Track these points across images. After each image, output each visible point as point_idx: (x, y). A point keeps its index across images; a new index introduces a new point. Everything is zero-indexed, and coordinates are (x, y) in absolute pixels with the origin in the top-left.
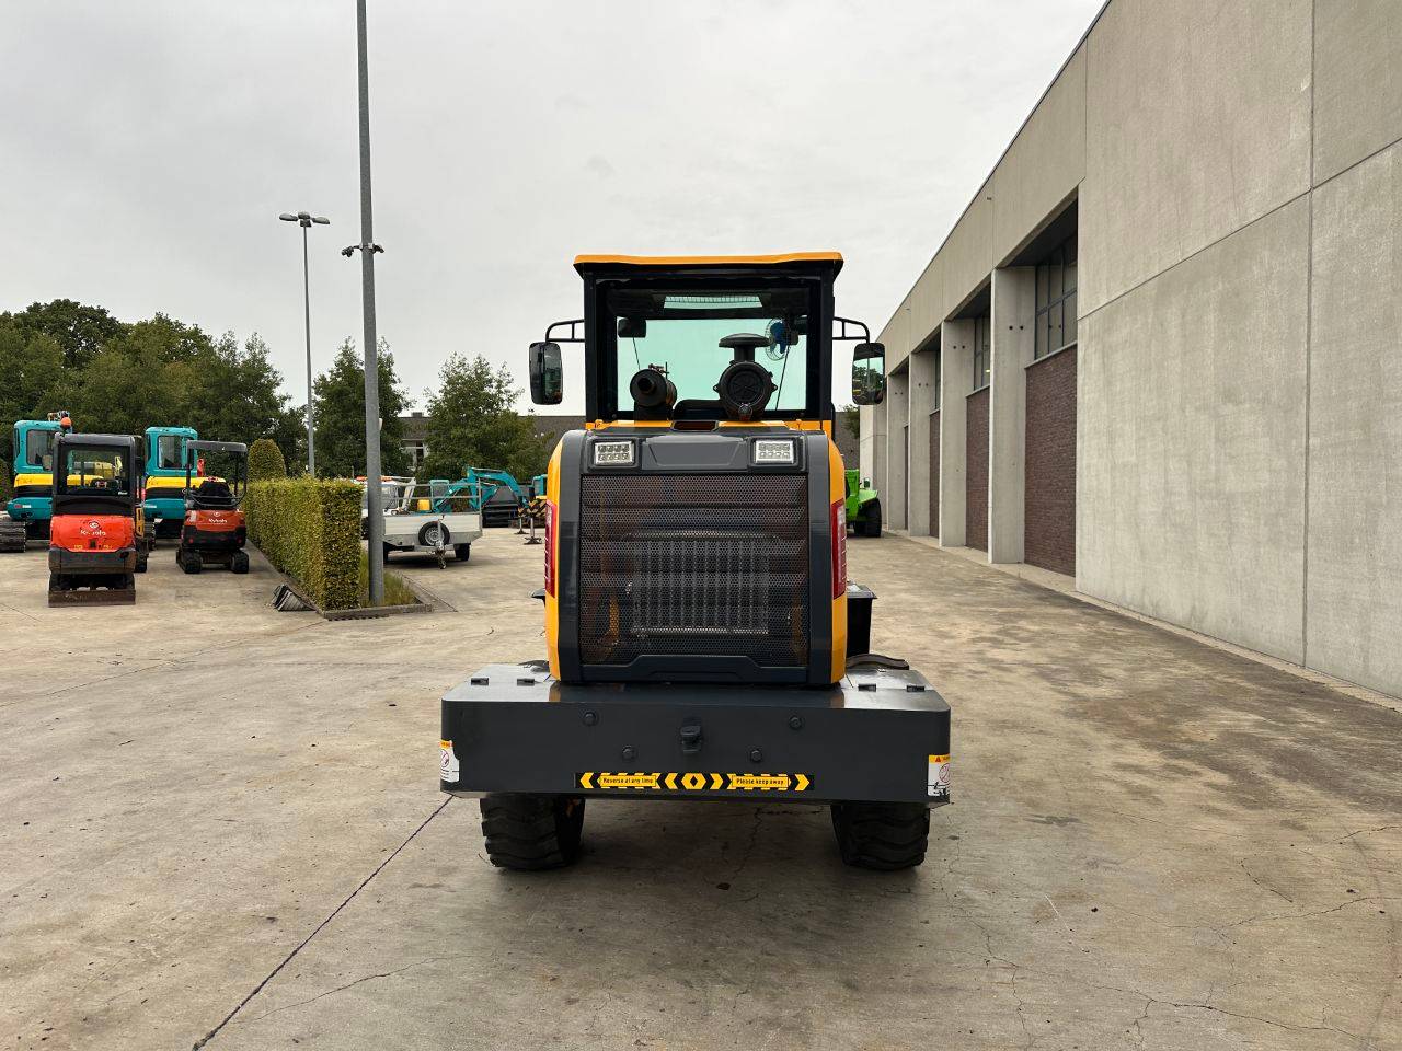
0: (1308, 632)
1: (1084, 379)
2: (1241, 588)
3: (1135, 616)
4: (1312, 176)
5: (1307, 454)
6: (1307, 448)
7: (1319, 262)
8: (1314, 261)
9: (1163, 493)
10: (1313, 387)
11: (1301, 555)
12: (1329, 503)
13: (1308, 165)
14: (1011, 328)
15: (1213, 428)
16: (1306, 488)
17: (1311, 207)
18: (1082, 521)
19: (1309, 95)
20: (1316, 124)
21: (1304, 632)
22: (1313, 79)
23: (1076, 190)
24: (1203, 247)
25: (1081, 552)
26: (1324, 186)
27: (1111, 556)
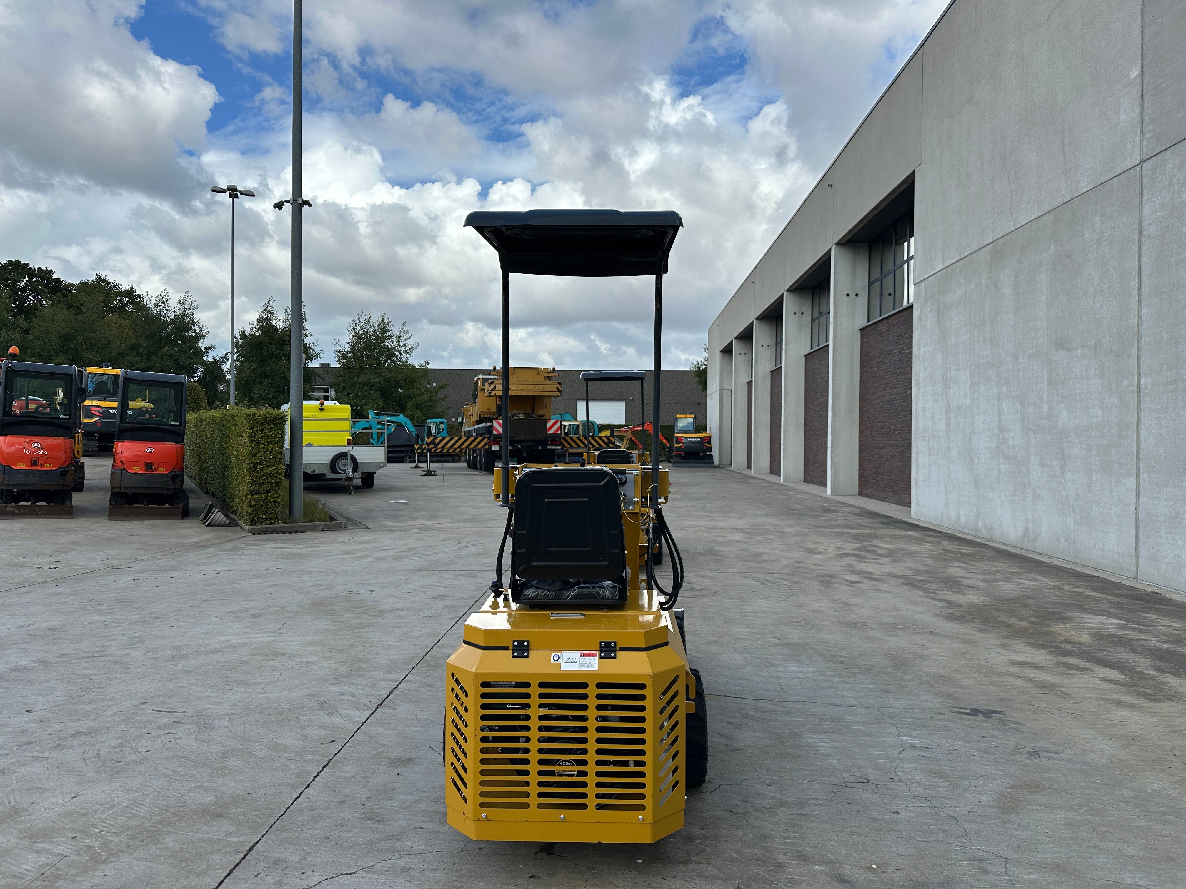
0: (1140, 549)
1: (920, 335)
2: (1074, 511)
3: (971, 538)
4: (1142, 150)
5: (1139, 391)
6: (1139, 386)
7: (1149, 225)
8: (1144, 224)
9: (997, 431)
10: (1144, 333)
11: (1131, 482)
12: (1160, 434)
13: (1138, 140)
14: (848, 295)
15: (1045, 373)
16: (1138, 422)
17: (1141, 178)
18: (917, 457)
19: (1139, 81)
20: (1146, 106)
21: (1136, 549)
22: (1142, 67)
23: (913, 174)
24: (1036, 216)
25: (916, 484)
26: (1155, 159)
27: (946, 486)
